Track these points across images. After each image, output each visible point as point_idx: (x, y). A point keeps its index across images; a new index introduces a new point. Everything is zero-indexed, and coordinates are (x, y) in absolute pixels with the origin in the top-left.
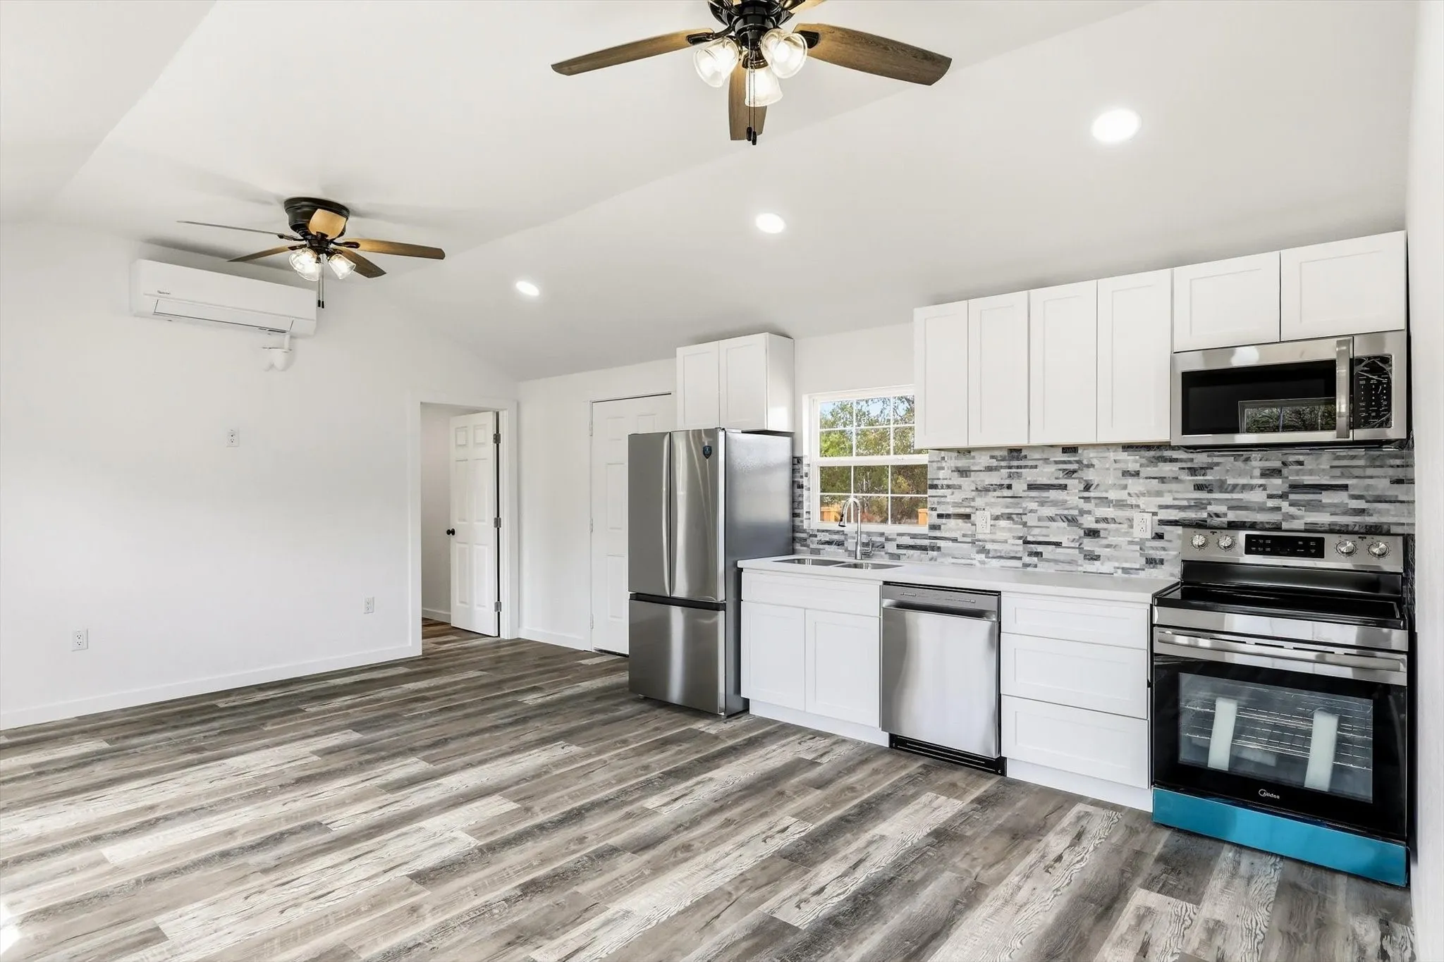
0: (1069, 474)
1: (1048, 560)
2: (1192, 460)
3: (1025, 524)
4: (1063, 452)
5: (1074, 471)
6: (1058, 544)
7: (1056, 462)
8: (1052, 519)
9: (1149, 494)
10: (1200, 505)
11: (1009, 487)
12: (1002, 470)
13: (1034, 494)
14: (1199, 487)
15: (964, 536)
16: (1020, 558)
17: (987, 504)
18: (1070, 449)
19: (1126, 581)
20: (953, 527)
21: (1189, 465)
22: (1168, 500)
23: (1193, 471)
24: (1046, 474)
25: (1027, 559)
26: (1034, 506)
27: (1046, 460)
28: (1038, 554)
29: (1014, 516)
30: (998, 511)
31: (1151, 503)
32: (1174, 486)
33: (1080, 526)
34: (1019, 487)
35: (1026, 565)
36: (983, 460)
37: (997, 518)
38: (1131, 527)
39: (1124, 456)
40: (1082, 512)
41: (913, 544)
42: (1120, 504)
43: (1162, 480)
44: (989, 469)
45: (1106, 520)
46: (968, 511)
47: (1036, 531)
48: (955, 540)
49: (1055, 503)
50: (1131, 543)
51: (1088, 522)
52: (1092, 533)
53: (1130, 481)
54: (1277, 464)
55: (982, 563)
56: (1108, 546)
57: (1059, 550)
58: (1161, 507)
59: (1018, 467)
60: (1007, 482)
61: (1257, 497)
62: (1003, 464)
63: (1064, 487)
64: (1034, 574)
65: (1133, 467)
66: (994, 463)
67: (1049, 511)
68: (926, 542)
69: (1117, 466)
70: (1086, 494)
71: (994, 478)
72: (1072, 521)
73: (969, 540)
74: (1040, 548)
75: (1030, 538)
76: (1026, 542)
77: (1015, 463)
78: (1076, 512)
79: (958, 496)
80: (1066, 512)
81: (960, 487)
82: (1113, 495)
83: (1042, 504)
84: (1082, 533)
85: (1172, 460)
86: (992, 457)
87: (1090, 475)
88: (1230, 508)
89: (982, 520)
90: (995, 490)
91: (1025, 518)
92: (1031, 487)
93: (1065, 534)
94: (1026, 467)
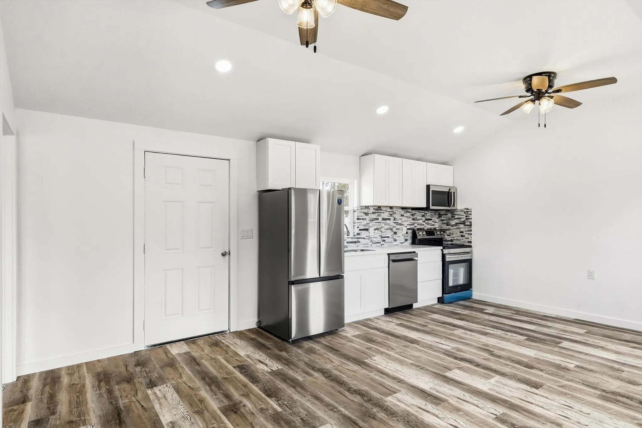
0: (391, 215)
1: (387, 242)
2: (412, 212)
3: (381, 231)
4: (390, 208)
5: (392, 214)
6: (388, 237)
7: (389, 212)
8: (387, 229)
9: (405, 221)
10: (413, 224)
11: (378, 219)
12: (376, 214)
13: (384, 221)
14: (413, 219)
15: (367, 236)
16: (380, 243)
17: (373, 225)
18: (391, 208)
19: (401, 246)
20: (364, 234)
21: (411, 213)
22: (408, 223)
23: (412, 215)
24: (386, 215)
25: (382, 243)
26: (383, 225)
27: (386, 211)
28: (384, 241)
29: (379, 229)
30: (375, 227)
31: (405, 224)
32: (409, 219)
33: (393, 231)
34: (380, 219)
35: (382, 245)
36: (372, 210)
37: (375, 230)
38: (402, 230)
39: (401, 210)
40: (394, 227)
41: (352, 241)
42: (401, 224)
43: (408, 217)
44: (373, 213)
45: (398, 229)
46: (367, 228)
47: (384, 233)
48: (364, 238)
49: (388, 224)
50: (402, 235)
51: (394, 230)
52: (395, 233)
53: (402, 218)
54: (423, 214)
55: (371, 245)
56: (398, 237)
57: (389, 239)
58: (408, 225)
59: (380, 213)
60: (377, 218)
61: (421, 222)
62: (377, 211)
63: (390, 219)
64: (384, 247)
65: (403, 214)
66: (374, 211)
67: (387, 227)
68: (356, 240)
69: (400, 213)
70: (394, 221)
71: (374, 216)
72: (391, 229)
73: (368, 238)
74: (385, 239)
75: (383, 236)
76: (382, 237)
77: (379, 211)
78: (392, 227)
79: (364, 222)
80: (390, 227)
81: (365, 219)
82: (400, 222)
83: (385, 224)
84: (393, 233)
85: (409, 212)
86: (374, 209)
87: (395, 216)
88: (418, 225)
89: (371, 230)
90: (374, 220)
91: (382, 229)
92: (383, 219)
93: (389, 234)
94: (382, 213)
